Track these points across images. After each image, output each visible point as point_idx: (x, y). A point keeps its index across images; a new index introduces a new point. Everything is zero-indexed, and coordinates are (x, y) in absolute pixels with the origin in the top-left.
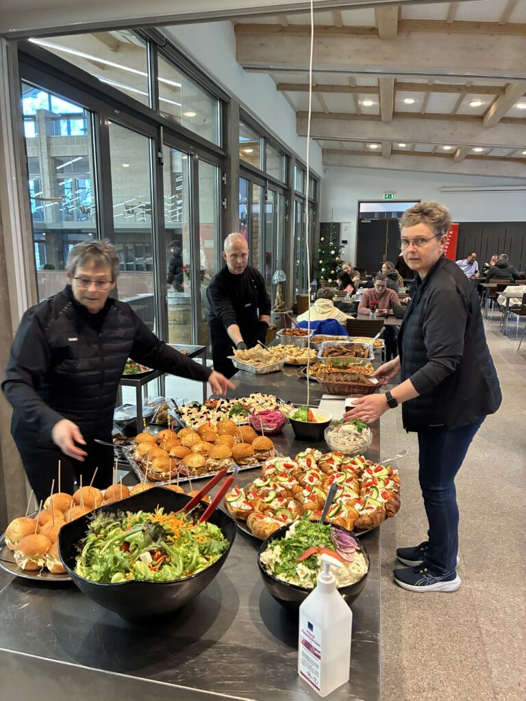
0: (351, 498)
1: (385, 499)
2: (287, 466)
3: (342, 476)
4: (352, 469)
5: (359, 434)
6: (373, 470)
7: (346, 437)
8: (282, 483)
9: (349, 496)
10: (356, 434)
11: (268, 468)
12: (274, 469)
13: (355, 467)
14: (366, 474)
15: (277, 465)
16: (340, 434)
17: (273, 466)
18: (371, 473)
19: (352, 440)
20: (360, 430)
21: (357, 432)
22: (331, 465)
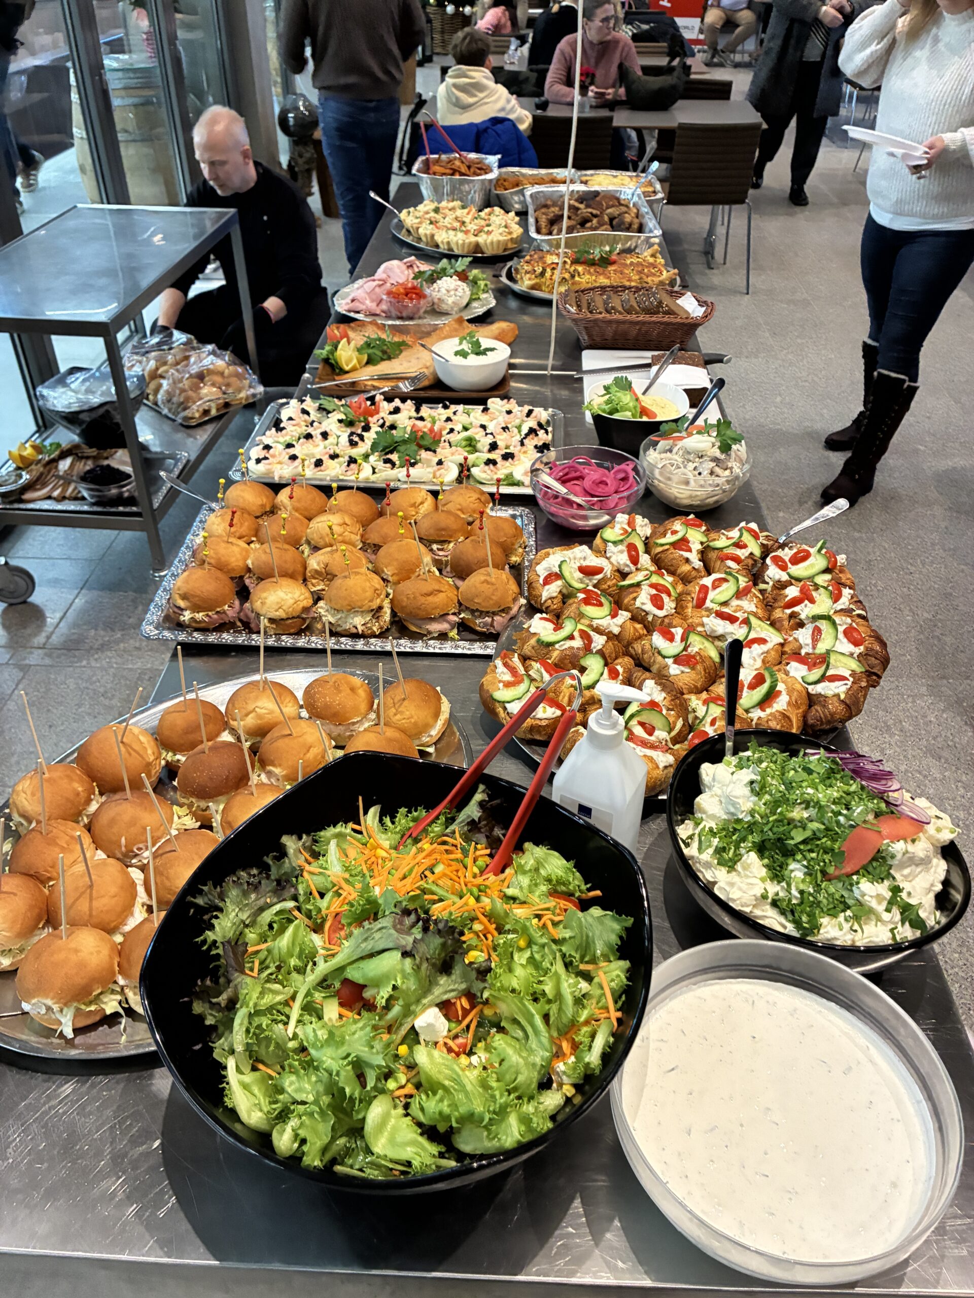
0: (769, 646)
1: (856, 644)
2: (587, 572)
3: (725, 585)
4: (737, 560)
5: (723, 457)
6: (787, 559)
7: (691, 466)
8: (595, 623)
9: (762, 641)
10: (715, 460)
11: (547, 581)
12: (559, 583)
13: (742, 553)
14: (773, 573)
15: (566, 574)
16: (677, 458)
17: (559, 576)
18: (784, 568)
19: (705, 473)
20: (725, 448)
21: (717, 453)
22: (686, 554)
